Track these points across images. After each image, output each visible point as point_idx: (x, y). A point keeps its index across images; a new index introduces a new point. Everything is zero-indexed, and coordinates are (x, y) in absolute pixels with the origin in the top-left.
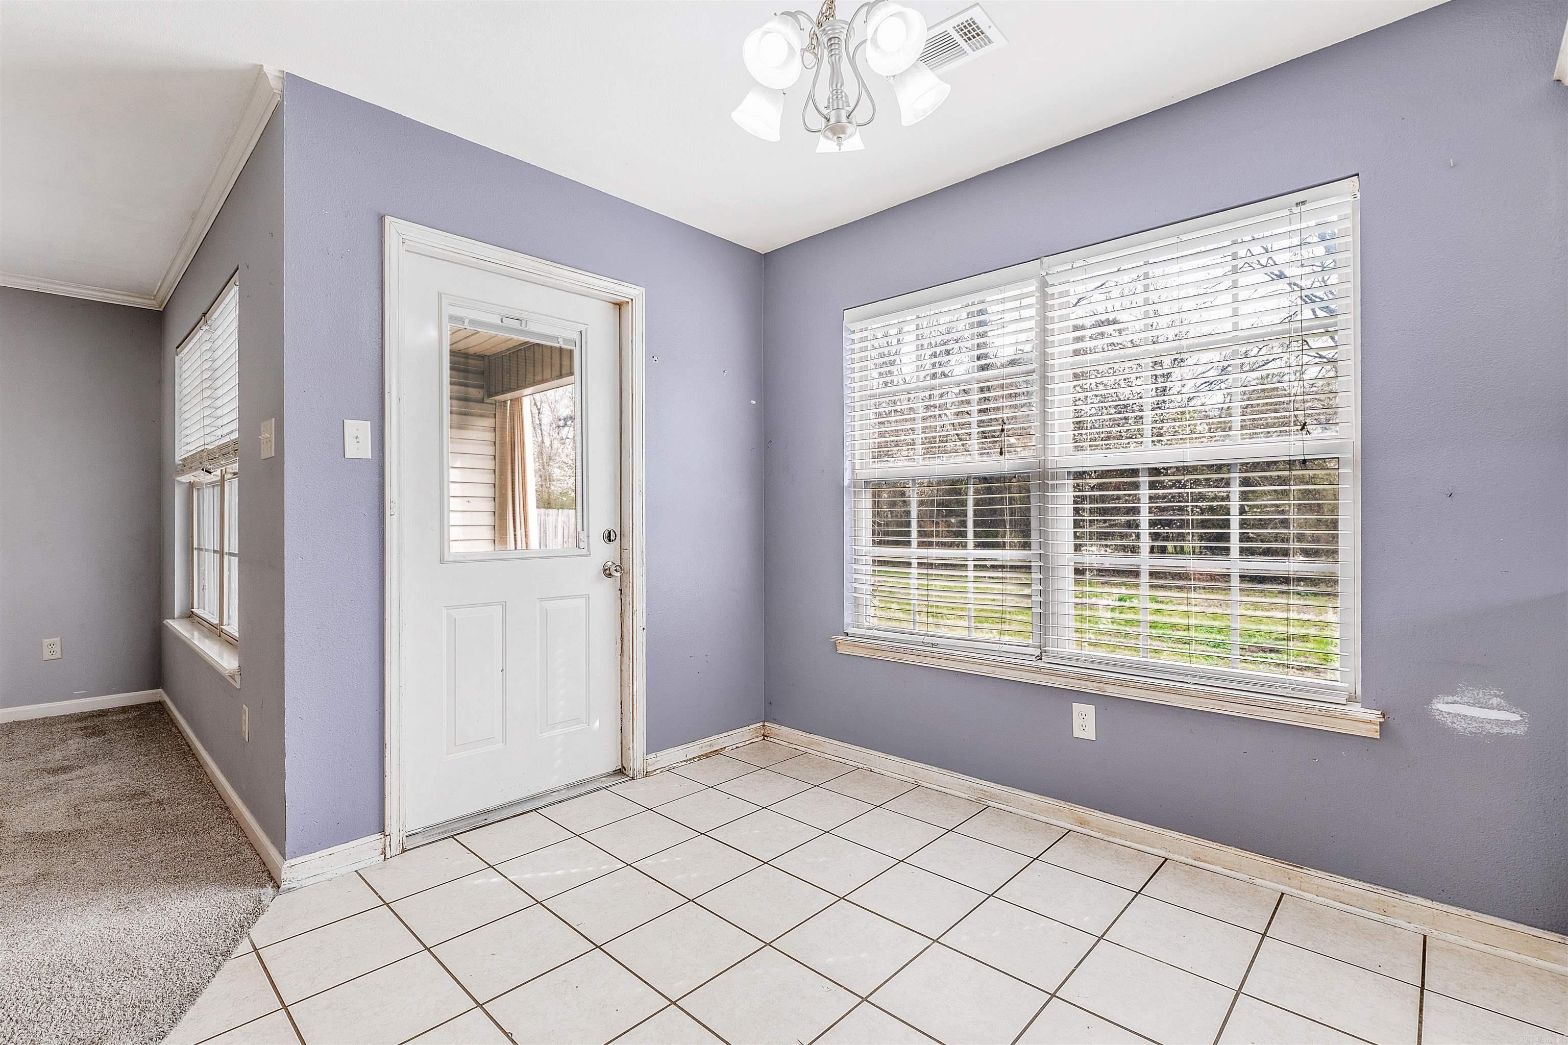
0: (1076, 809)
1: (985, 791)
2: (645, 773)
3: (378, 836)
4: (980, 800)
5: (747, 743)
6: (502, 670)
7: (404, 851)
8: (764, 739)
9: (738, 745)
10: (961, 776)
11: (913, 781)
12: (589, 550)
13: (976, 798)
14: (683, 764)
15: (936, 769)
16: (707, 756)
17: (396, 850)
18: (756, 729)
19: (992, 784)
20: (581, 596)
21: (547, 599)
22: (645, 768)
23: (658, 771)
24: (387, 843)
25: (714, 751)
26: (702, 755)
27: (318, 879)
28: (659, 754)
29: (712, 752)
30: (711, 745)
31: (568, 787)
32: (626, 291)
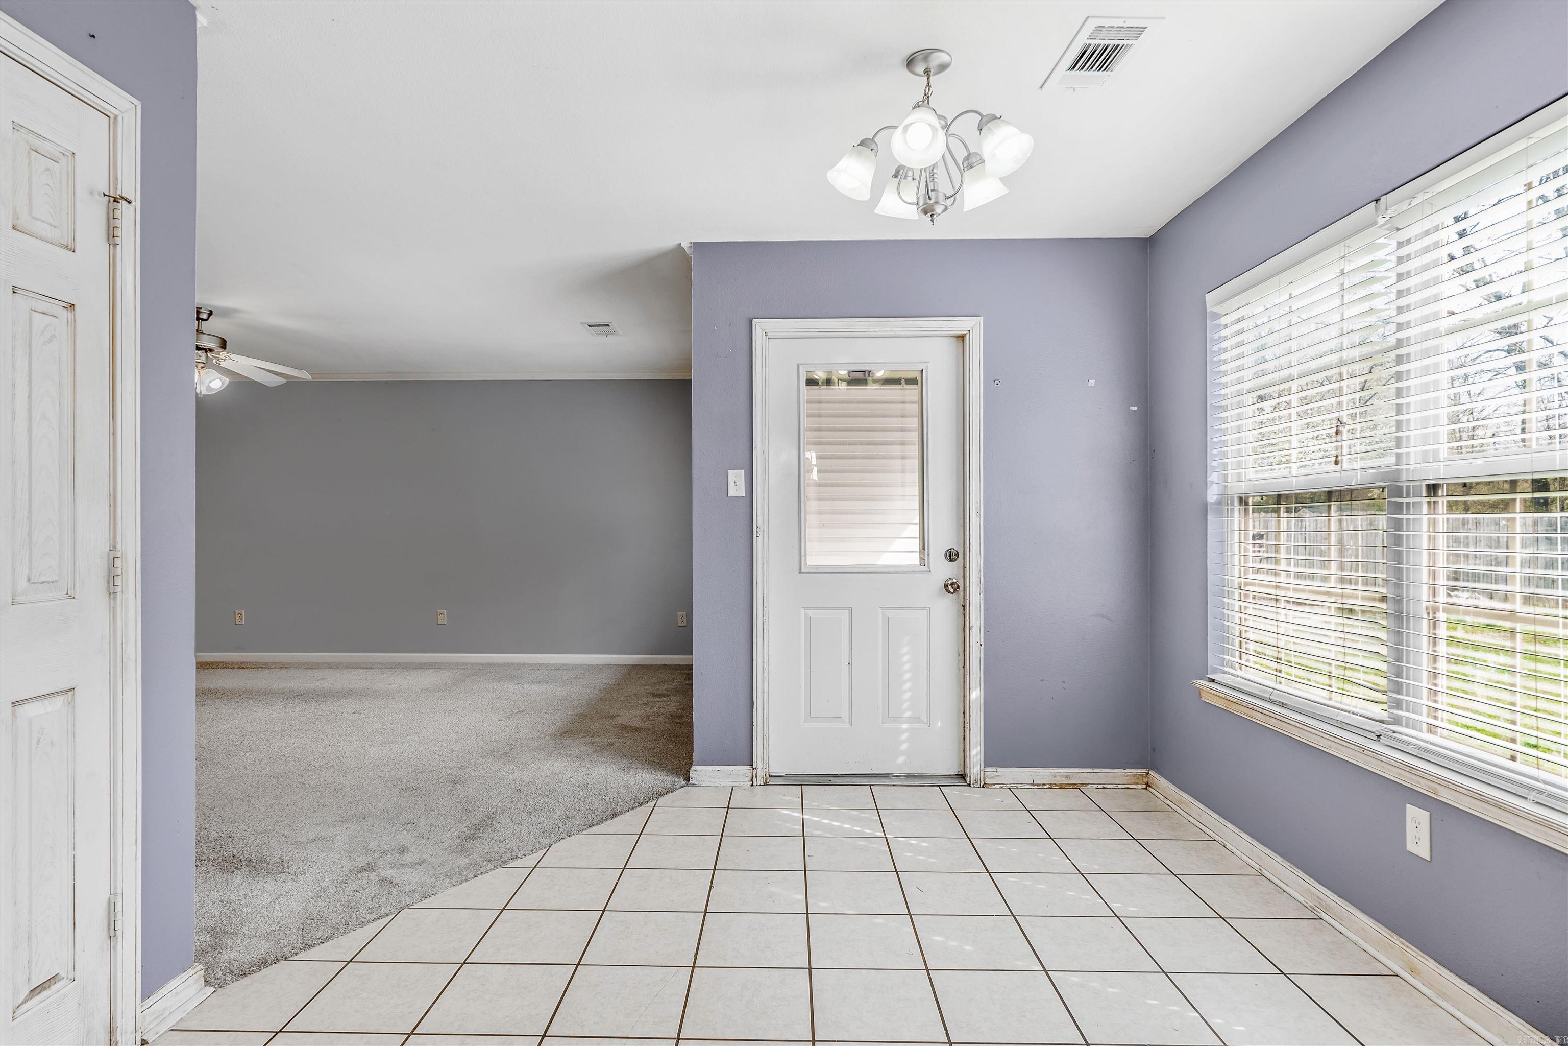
0: (1407, 950)
1: (1320, 899)
2: (982, 784)
3: (748, 767)
4: (1314, 909)
5: (1120, 786)
6: (849, 664)
7: (766, 784)
8: (1146, 788)
9: (1105, 786)
10: (1301, 874)
11: (1257, 867)
12: (929, 567)
13: (1311, 904)
14: (1029, 786)
15: (1279, 859)
16: (1061, 787)
17: (759, 781)
18: (1135, 775)
19: (1329, 893)
20: (923, 609)
21: (888, 608)
22: (982, 778)
23: (996, 786)
24: (754, 775)
25: (1072, 784)
26: (1055, 784)
27: (710, 784)
28: (1000, 770)
29: (1068, 784)
30: (1067, 777)
31: (908, 776)
32: (960, 325)
